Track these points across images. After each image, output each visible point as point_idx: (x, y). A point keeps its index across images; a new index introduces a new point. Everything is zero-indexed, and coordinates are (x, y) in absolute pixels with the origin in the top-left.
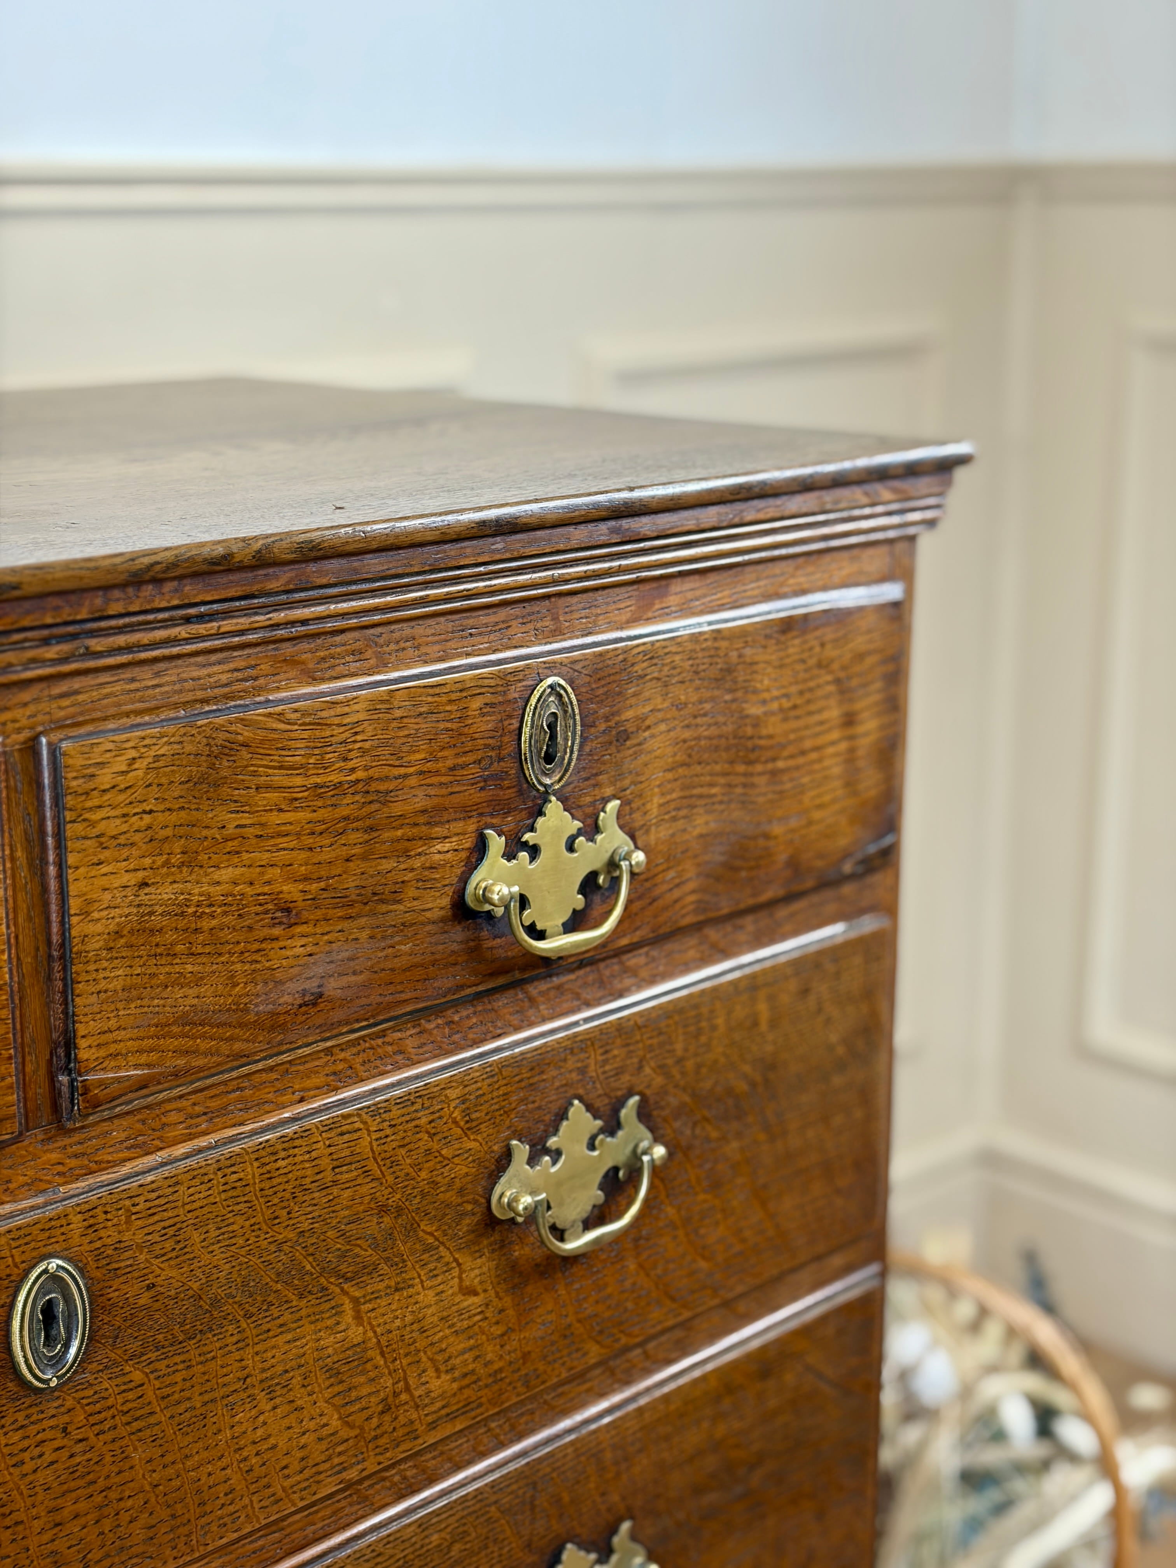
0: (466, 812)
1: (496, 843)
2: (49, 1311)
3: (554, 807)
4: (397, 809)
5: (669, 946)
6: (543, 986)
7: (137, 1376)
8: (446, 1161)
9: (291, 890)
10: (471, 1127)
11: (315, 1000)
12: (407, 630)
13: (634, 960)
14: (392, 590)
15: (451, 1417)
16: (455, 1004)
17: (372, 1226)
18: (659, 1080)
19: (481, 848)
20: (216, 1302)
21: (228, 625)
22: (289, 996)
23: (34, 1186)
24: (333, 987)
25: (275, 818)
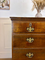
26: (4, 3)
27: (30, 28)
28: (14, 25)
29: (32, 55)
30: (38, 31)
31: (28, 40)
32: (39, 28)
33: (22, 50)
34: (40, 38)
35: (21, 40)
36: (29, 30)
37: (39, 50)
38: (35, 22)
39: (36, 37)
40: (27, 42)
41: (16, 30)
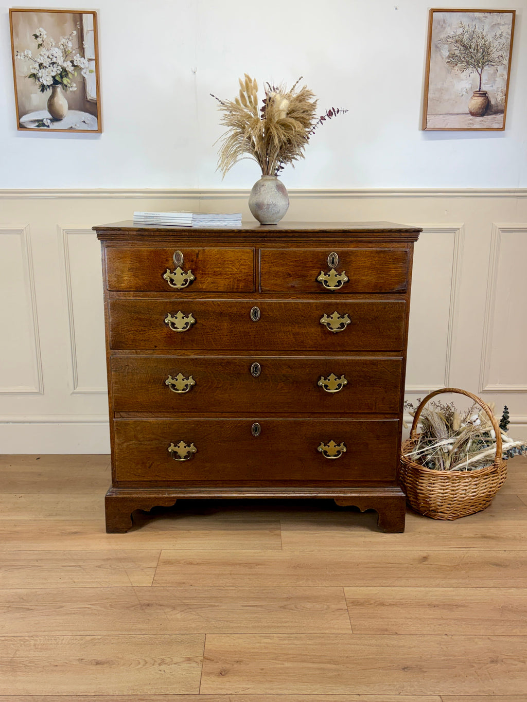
0: (318, 268)
1: (323, 273)
2: (255, 312)
3: (333, 270)
4: (307, 265)
5: (357, 295)
6: (333, 295)
7: (266, 324)
8: (312, 313)
9: (290, 272)
10: (317, 310)
11: (293, 287)
12: (312, 243)
13: (350, 295)
14: (308, 238)
15: (313, 347)
16: (317, 293)
17: (300, 318)
18: (352, 313)
19: (320, 273)
20: (277, 319)
21: (283, 239)
22: (290, 285)
23: (255, 299)
24: (296, 286)
25: (288, 263)
26: (59, 89)
27: (179, 271)
28: (110, 259)
29: (191, 382)
30: (212, 287)
31: (168, 319)
32: (215, 274)
33: (145, 359)
34: (221, 314)
35: (140, 320)
36: (172, 281)
37: (221, 363)
38: (196, 249)
39: (203, 308)
40: (165, 330)
41: (118, 281)
